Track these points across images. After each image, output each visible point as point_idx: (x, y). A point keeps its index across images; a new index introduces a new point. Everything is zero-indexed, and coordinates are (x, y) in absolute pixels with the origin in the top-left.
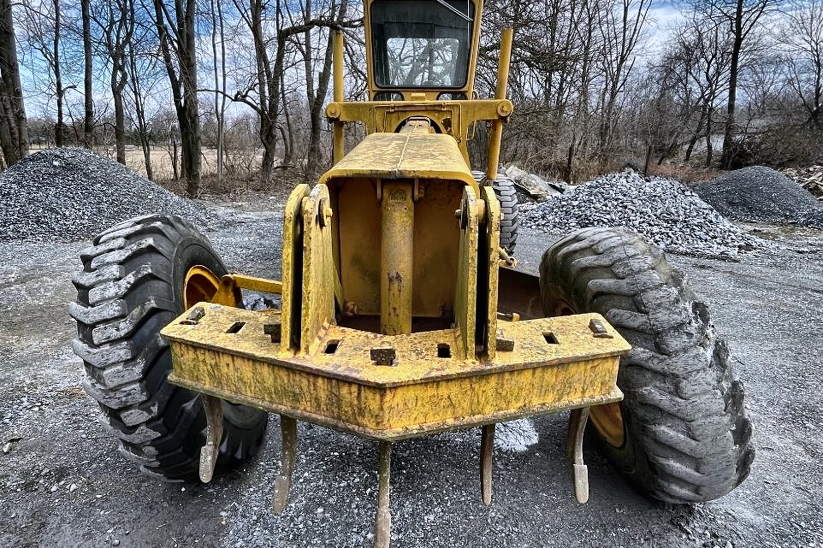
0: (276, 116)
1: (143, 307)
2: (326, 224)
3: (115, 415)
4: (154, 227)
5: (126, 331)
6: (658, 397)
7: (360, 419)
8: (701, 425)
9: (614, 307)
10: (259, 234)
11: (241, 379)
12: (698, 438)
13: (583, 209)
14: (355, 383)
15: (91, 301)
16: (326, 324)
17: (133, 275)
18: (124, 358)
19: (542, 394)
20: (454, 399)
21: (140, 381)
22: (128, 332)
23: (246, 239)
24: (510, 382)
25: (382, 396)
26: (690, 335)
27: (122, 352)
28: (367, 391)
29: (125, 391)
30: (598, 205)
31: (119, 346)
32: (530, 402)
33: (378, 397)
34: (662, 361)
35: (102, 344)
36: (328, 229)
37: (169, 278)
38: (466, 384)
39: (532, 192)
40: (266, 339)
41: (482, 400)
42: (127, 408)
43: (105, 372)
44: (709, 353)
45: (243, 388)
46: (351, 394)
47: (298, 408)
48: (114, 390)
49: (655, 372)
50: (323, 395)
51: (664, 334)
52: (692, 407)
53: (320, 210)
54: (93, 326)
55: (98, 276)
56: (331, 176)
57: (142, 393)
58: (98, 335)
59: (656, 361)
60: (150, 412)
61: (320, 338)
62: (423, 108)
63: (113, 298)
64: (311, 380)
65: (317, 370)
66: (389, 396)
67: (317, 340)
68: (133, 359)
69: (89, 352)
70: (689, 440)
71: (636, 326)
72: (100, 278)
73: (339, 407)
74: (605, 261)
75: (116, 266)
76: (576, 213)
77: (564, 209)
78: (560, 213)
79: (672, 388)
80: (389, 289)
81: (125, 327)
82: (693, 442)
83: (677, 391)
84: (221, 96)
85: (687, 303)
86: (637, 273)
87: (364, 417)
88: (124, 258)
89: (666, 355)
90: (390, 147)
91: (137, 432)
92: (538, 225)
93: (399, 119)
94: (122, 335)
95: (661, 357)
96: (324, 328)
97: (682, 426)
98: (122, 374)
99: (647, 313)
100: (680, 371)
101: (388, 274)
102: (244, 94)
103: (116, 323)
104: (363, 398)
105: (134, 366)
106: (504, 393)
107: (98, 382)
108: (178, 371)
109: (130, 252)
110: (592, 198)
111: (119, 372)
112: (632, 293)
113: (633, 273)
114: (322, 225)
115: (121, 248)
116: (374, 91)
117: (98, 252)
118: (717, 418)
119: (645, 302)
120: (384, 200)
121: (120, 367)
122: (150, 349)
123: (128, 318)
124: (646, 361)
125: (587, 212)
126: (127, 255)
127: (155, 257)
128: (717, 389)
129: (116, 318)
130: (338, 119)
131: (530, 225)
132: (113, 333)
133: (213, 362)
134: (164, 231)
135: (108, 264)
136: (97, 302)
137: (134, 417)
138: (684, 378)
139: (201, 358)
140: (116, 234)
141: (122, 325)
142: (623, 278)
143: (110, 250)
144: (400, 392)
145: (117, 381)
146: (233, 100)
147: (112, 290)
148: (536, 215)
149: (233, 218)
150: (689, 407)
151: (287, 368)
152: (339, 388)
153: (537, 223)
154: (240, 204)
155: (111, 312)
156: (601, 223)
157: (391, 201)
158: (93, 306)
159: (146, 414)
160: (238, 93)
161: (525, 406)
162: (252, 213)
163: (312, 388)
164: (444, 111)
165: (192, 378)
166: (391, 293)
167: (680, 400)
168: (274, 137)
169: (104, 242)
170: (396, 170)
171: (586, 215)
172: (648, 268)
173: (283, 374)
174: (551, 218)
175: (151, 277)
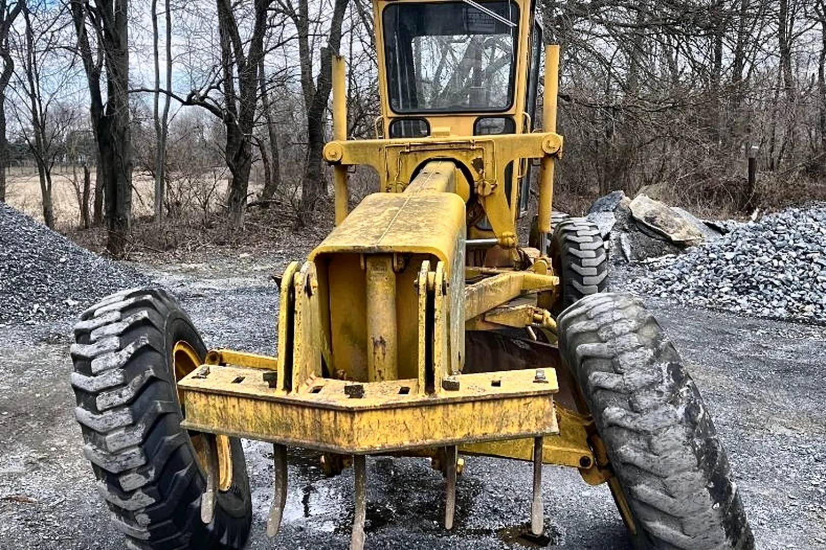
0: (252, 124)
1: (143, 375)
2: (313, 293)
3: (112, 480)
4: (146, 300)
5: (128, 397)
6: (633, 454)
7: (336, 439)
8: (675, 481)
9: (597, 370)
10: (228, 314)
11: (243, 418)
12: (673, 495)
13: (742, 264)
14: (332, 410)
15: (94, 371)
16: (313, 376)
17: (133, 346)
18: (126, 423)
19: (483, 424)
20: (408, 425)
21: (140, 445)
22: (130, 399)
23: (208, 320)
24: (456, 412)
25: (352, 419)
26: (660, 393)
27: (124, 418)
28: (341, 415)
29: (125, 455)
30: (765, 259)
31: (121, 412)
32: (473, 431)
33: (349, 419)
34: (634, 418)
35: (106, 410)
36: (315, 298)
37: (162, 349)
38: (417, 412)
39: (674, 238)
40: (265, 386)
41: (432, 427)
42: (126, 472)
43: (108, 437)
44: (680, 411)
45: (245, 424)
46: (329, 419)
47: (290, 436)
48: (116, 453)
49: (630, 430)
50: (308, 422)
51: (636, 393)
52: (665, 462)
53: (308, 282)
54: (96, 393)
55: (99, 347)
56: (319, 252)
57: (141, 458)
58: (101, 403)
59: (629, 420)
60: (147, 476)
61: (308, 385)
62: (446, 147)
63: (115, 367)
64: (300, 411)
65: (304, 402)
66: (357, 418)
67: (305, 385)
68: (134, 424)
69: (93, 418)
70: (667, 497)
71: (612, 387)
72: (102, 349)
73: (321, 431)
74: (593, 326)
75: (116, 338)
76: (731, 271)
77: (713, 265)
78: (706, 271)
79: (645, 445)
80: (375, 353)
81: (127, 393)
82: (671, 499)
83: (650, 448)
84: (162, 97)
85: (662, 364)
86: (618, 336)
87: (339, 436)
88: (122, 330)
89: (639, 412)
90: (382, 217)
91: (133, 497)
92: (672, 292)
93: (417, 160)
94: (125, 401)
95: (634, 415)
96: (311, 379)
97: (659, 485)
98: (123, 438)
99: (622, 374)
100: (650, 428)
101: (373, 339)
102: (202, 93)
103: (119, 390)
104: (338, 422)
105: (135, 430)
106: (449, 422)
107: (99, 447)
108: (190, 416)
109: (128, 325)
110: (757, 247)
111: (121, 436)
112: (611, 355)
113: (615, 336)
114: (310, 295)
115: (118, 321)
116: (390, 118)
117: (95, 325)
118: (689, 473)
119: (621, 363)
120: (368, 270)
121: (122, 432)
122: (150, 414)
123: (130, 385)
124: (621, 419)
125: (746, 269)
126: (125, 327)
127: (149, 330)
128: (689, 444)
129: (117, 386)
130: (339, 162)
131: (657, 292)
132: (116, 399)
133: (222, 406)
134: (154, 304)
135: (108, 336)
136: (100, 371)
137: (132, 481)
138: (655, 435)
139: (212, 402)
140: (110, 307)
141: (124, 392)
142: (605, 342)
143: (108, 324)
144: (366, 416)
145: (118, 445)
146: (184, 103)
147: (114, 360)
148: (670, 276)
149: (184, 289)
150: (661, 463)
151: (281, 403)
152: (320, 415)
153: (670, 288)
154: (192, 266)
155: (115, 380)
156: (770, 287)
157: (374, 272)
158: (95, 375)
159: (143, 478)
160: (193, 94)
161: (469, 434)
162: (213, 281)
163: (300, 418)
164: (473, 150)
165: (202, 422)
166: (376, 356)
167: (652, 456)
168: (248, 157)
169: (100, 316)
170: (375, 245)
171: (745, 274)
172: (630, 331)
173: (278, 409)
174: (692, 279)
175: (148, 348)
